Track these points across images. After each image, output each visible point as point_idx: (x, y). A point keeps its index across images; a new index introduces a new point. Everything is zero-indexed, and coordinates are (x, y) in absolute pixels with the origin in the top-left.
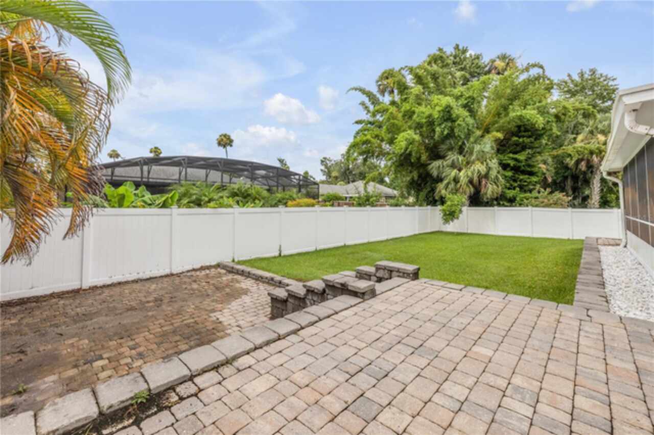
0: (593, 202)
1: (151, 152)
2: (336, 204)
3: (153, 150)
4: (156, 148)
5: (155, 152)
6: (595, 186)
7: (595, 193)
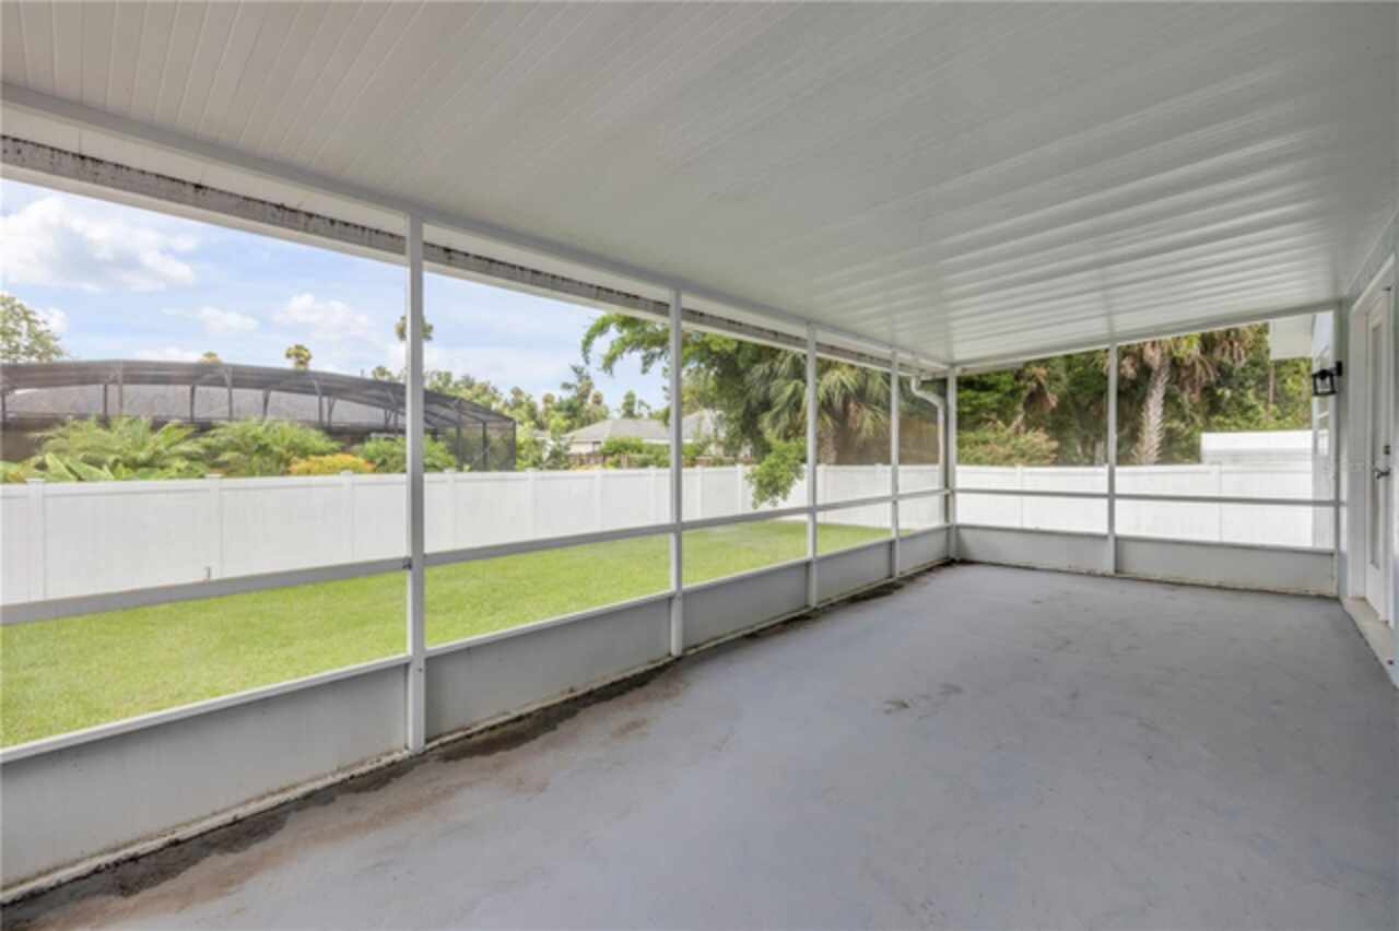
0: (1145, 448)
1: (288, 356)
2: (624, 461)
3: (292, 351)
4: (298, 347)
5: (297, 355)
6: (1151, 413)
7: (1151, 428)
